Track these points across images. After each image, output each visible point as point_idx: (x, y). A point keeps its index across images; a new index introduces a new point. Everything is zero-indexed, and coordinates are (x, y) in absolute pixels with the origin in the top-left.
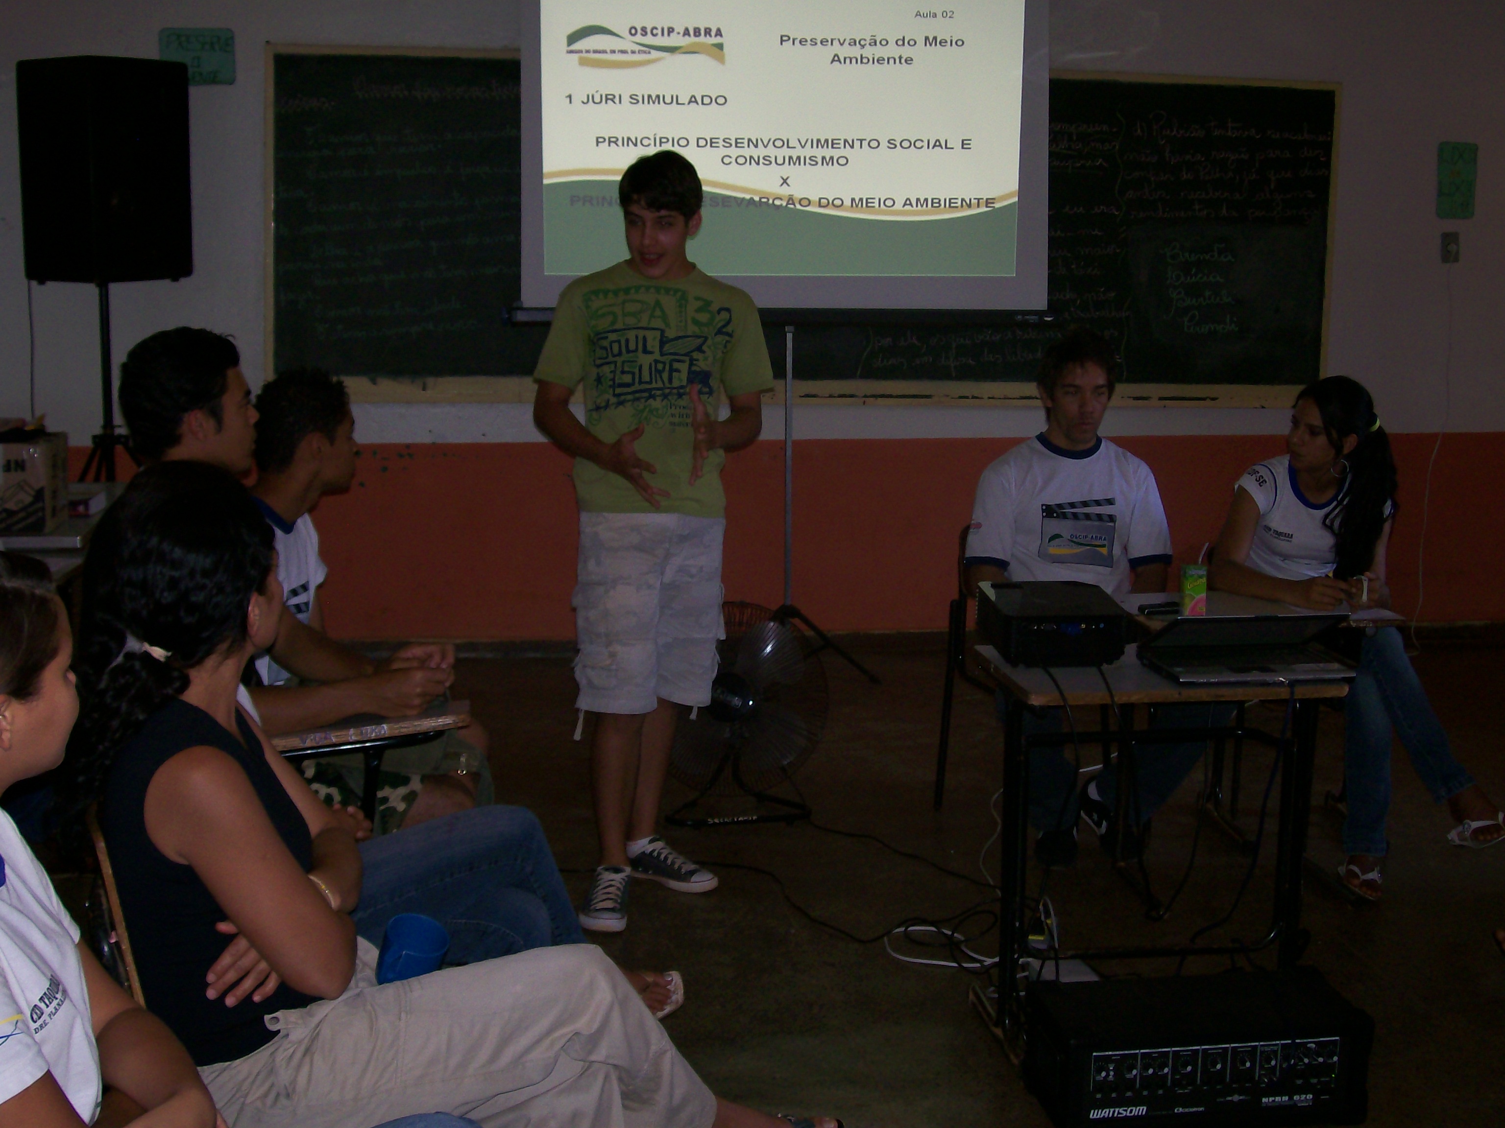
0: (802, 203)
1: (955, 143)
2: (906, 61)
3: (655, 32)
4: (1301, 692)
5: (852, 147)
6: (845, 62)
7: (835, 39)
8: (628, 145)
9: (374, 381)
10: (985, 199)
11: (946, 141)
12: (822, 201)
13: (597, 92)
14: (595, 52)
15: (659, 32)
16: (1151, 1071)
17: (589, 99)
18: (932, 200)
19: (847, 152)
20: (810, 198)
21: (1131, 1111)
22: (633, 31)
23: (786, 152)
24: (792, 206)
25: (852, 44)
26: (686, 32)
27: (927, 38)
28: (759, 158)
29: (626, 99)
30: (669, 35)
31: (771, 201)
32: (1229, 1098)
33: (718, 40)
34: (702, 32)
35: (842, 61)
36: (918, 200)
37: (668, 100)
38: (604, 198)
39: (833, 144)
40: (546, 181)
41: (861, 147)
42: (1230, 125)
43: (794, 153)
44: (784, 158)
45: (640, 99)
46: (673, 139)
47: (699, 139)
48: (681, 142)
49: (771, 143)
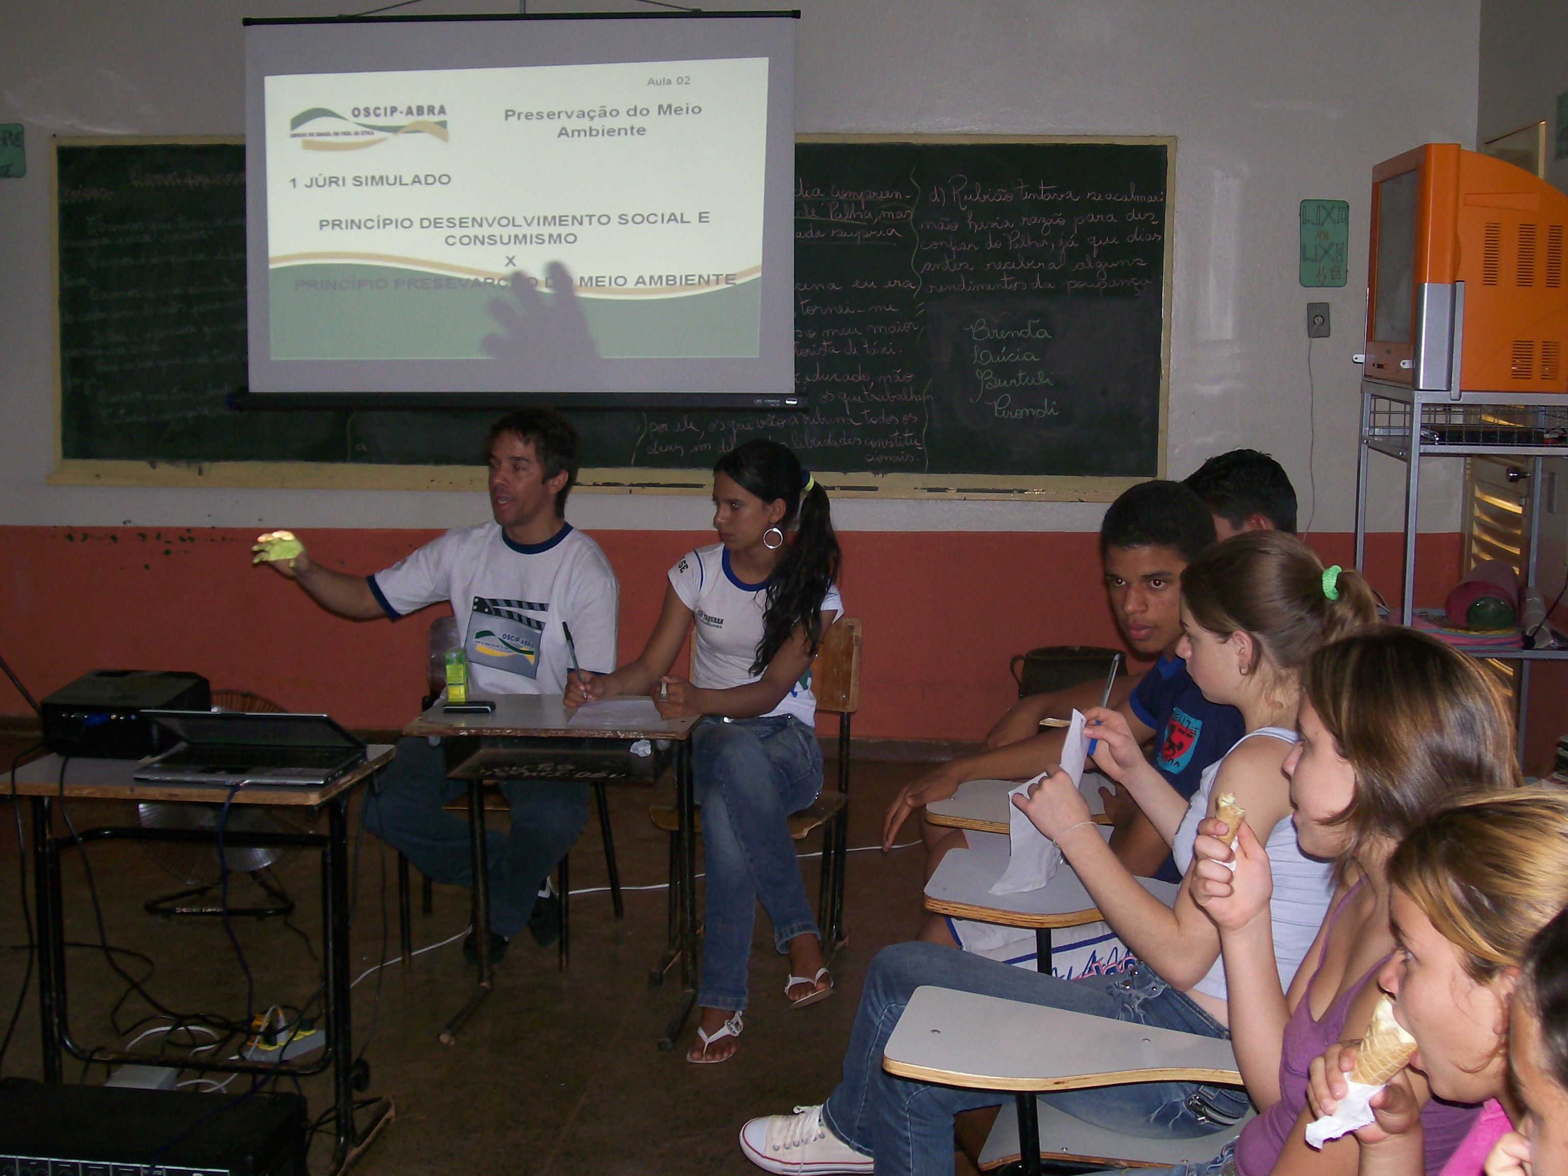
0: (528, 283)
1: (691, 216)
2: (638, 131)
3: (378, 112)
5: (581, 224)
6: (573, 135)
7: (562, 112)
9: (153, 466)
10: (724, 276)
11: (682, 215)
12: (549, 280)
13: (321, 175)
14: (319, 134)
15: (382, 112)
17: (313, 183)
18: (667, 276)
19: (576, 229)
20: (535, 277)
22: (356, 112)
23: (512, 231)
25: (580, 116)
26: (409, 111)
27: (660, 107)
28: (483, 237)
29: (349, 181)
30: (392, 115)
31: (496, 282)
33: (441, 118)
34: (426, 110)
35: (570, 134)
36: (652, 278)
37: (392, 181)
38: (328, 282)
39: (562, 221)
40: (272, 266)
41: (590, 223)
42: (1042, 188)
43: (520, 232)
44: (510, 237)
45: (364, 181)
46: (397, 220)
47: (422, 219)
48: (405, 224)
49: (496, 222)
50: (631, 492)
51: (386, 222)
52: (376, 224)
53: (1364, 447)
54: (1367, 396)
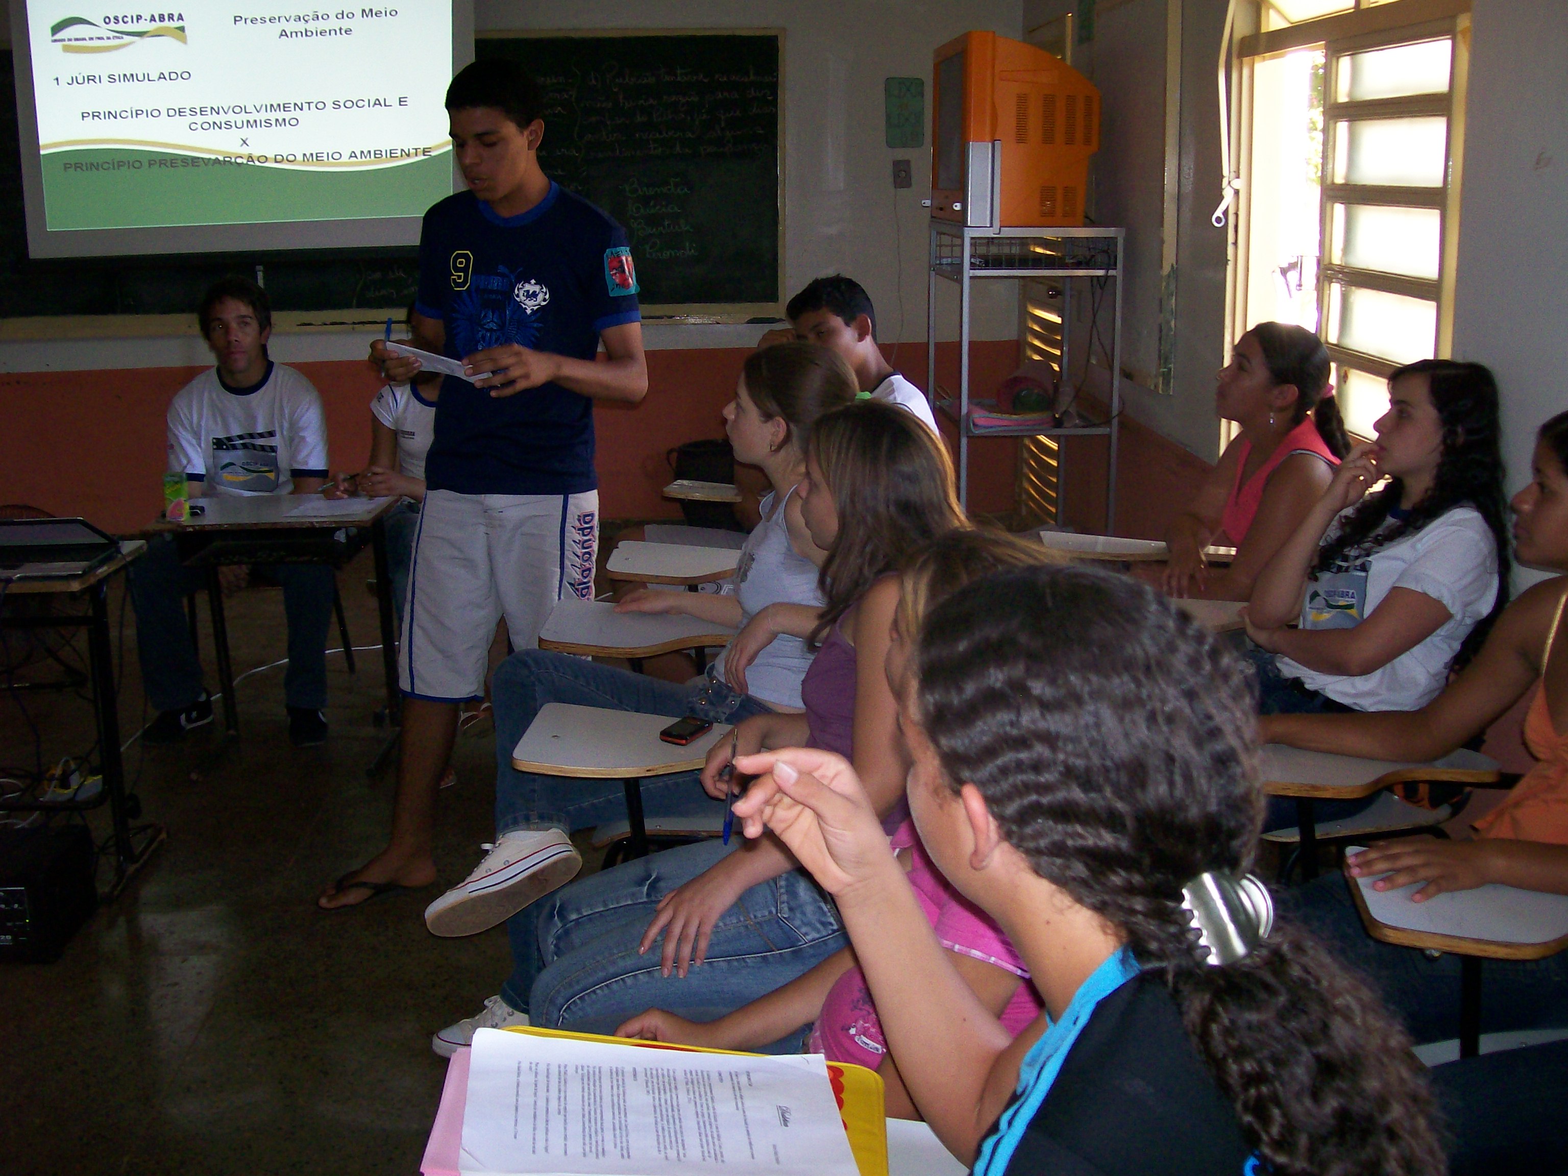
0: (260, 160)
1: (393, 101)
2: (346, 32)
3: (126, 19)
5: (301, 109)
6: (292, 36)
7: (281, 16)
8: (109, 118)
10: (422, 149)
11: (385, 100)
12: (277, 157)
13: (80, 74)
14: (77, 40)
15: (129, 19)
17: (74, 80)
18: (375, 151)
19: (297, 114)
20: (267, 156)
22: (107, 20)
23: (244, 117)
24: (251, 163)
25: (297, 19)
26: (153, 19)
27: (364, 11)
28: (221, 123)
29: (105, 79)
30: (137, 22)
31: (233, 160)
33: (180, 24)
34: (166, 18)
35: (289, 35)
36: (362, 152)
37: (141, 78)
38: (92, 164)
39: (284, 107)
40: (42, 152)
41: (309, 109)
43: (251, 118)
44: (243, 122)
45: (117, 78)
46: (147, 111)
47: (168, 110)
48: (154, 113)
49: (231, 110)
50: (353, 329)
51: (138, 113)
52: (129, 114)
53: (933, 273)
54: (934, 234)
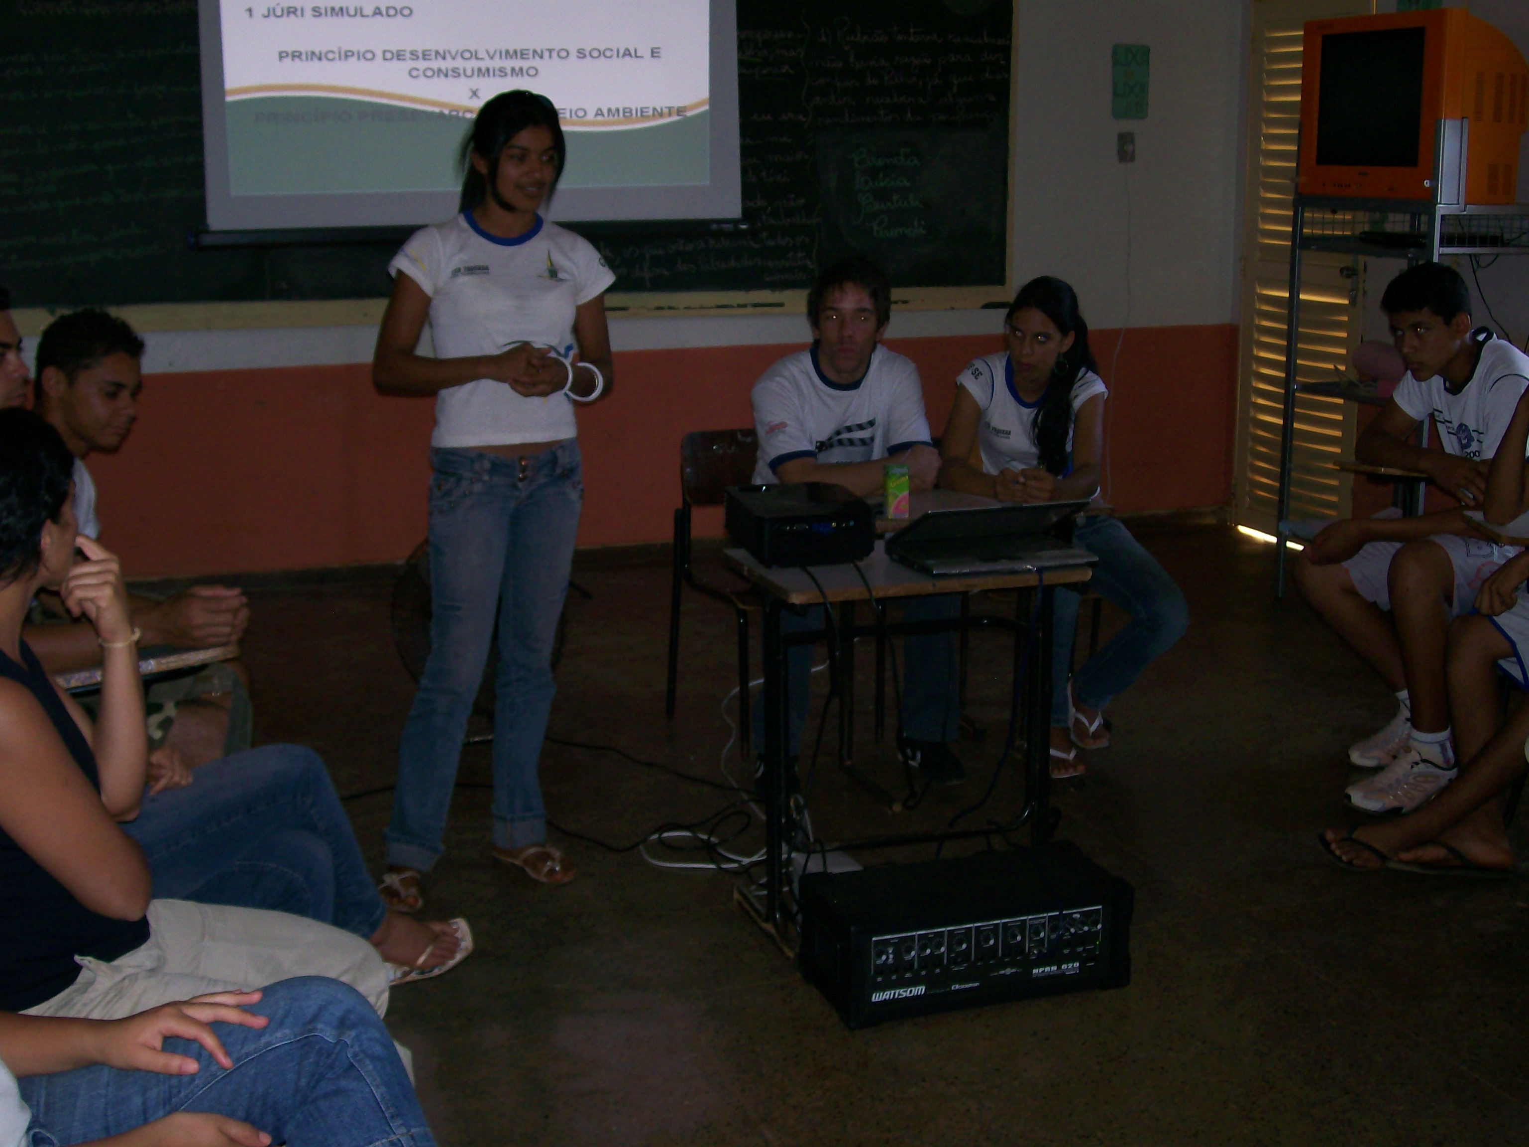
1: (644, 51)
4: (1050, 578)
5: (541, 57)
8: (312, 59)
10: (676, 108)
11: (636, 50)
13: (278, 4)
16: (928, 951)
17: (270, 13)
18: (624, 109)
19: (537, 62)
21: (911, 992)
23: (474, 64)
28: (447, 70)
29: (308, 12)
31: (461, 115)
32: (1002, 972)
36: (609, 110)
37: (352, 12)
39: (522, 54)
40: (229, 99)
41: (550, 57)
42: (912, 30)
43: (483, 65)
44: (473, 69)
45: (323, 11)
46: (359, 52)
47: (384, 52)
48: (367, 56)
49: (459, 55)
51: (348, 54)
52: (337, 56)
